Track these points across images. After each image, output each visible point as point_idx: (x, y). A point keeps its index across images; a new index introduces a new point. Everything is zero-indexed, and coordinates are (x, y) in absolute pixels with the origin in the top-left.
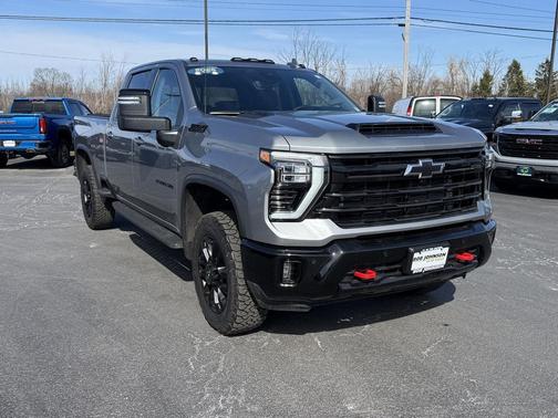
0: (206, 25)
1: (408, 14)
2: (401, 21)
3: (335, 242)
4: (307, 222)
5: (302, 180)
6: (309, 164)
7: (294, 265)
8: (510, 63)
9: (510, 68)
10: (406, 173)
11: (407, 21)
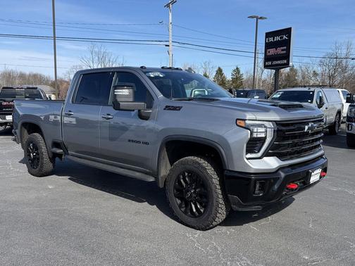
0: (55, 40)
1: (171, 39)
2: (167, 43)
3: (281, 168)
4: (265, 158)
5: (263, 135)
6: (265, 127)
7: (260, 183)
8: (217, 69)
9: (217, 71)
10: (306, 130)
11: (170, 43)
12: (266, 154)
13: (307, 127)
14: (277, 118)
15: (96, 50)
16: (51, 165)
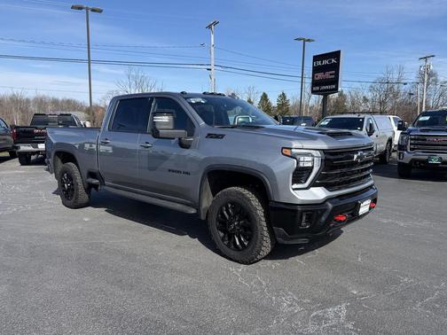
0: (89, 63)
1: (213, 63)
2: (209, 67)
3: (328, 199)
4: (312, 189)
5: (310, 165)
6: (312, 156)
7: (307, 215)
9: (262, 97)
10: (354, 159)
11: (212, 67)
12: (313, 184)
13: (356, 156)
14: (325, 146)
15: (134, 73)
16: (87, 196)
